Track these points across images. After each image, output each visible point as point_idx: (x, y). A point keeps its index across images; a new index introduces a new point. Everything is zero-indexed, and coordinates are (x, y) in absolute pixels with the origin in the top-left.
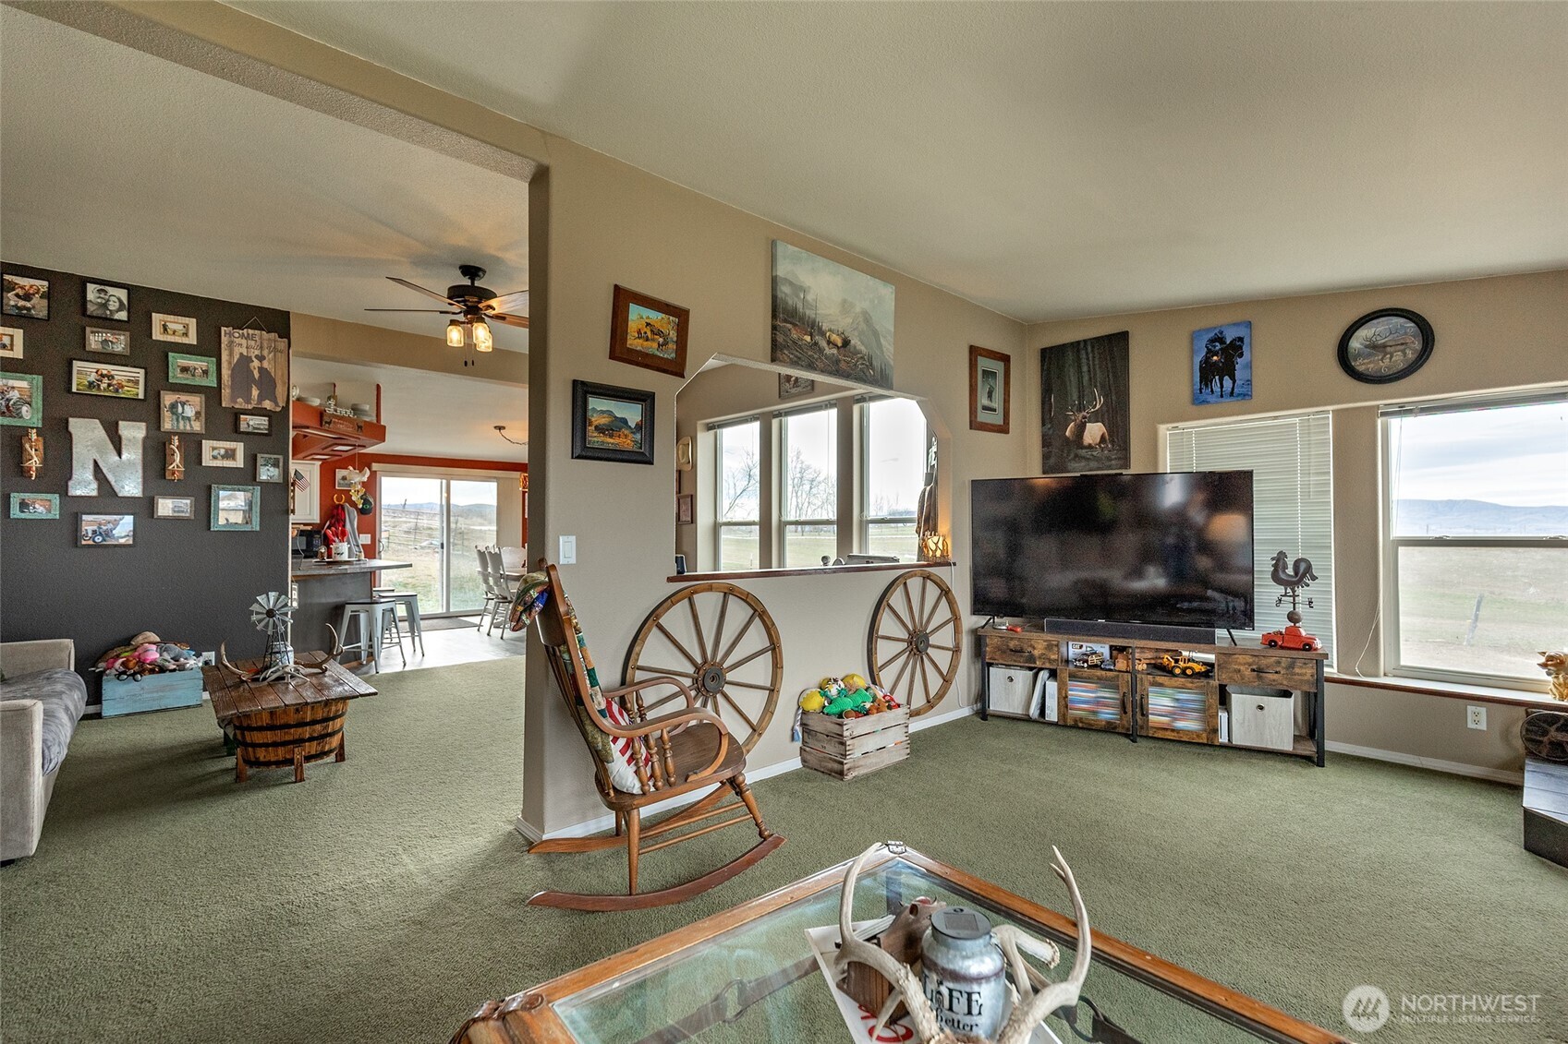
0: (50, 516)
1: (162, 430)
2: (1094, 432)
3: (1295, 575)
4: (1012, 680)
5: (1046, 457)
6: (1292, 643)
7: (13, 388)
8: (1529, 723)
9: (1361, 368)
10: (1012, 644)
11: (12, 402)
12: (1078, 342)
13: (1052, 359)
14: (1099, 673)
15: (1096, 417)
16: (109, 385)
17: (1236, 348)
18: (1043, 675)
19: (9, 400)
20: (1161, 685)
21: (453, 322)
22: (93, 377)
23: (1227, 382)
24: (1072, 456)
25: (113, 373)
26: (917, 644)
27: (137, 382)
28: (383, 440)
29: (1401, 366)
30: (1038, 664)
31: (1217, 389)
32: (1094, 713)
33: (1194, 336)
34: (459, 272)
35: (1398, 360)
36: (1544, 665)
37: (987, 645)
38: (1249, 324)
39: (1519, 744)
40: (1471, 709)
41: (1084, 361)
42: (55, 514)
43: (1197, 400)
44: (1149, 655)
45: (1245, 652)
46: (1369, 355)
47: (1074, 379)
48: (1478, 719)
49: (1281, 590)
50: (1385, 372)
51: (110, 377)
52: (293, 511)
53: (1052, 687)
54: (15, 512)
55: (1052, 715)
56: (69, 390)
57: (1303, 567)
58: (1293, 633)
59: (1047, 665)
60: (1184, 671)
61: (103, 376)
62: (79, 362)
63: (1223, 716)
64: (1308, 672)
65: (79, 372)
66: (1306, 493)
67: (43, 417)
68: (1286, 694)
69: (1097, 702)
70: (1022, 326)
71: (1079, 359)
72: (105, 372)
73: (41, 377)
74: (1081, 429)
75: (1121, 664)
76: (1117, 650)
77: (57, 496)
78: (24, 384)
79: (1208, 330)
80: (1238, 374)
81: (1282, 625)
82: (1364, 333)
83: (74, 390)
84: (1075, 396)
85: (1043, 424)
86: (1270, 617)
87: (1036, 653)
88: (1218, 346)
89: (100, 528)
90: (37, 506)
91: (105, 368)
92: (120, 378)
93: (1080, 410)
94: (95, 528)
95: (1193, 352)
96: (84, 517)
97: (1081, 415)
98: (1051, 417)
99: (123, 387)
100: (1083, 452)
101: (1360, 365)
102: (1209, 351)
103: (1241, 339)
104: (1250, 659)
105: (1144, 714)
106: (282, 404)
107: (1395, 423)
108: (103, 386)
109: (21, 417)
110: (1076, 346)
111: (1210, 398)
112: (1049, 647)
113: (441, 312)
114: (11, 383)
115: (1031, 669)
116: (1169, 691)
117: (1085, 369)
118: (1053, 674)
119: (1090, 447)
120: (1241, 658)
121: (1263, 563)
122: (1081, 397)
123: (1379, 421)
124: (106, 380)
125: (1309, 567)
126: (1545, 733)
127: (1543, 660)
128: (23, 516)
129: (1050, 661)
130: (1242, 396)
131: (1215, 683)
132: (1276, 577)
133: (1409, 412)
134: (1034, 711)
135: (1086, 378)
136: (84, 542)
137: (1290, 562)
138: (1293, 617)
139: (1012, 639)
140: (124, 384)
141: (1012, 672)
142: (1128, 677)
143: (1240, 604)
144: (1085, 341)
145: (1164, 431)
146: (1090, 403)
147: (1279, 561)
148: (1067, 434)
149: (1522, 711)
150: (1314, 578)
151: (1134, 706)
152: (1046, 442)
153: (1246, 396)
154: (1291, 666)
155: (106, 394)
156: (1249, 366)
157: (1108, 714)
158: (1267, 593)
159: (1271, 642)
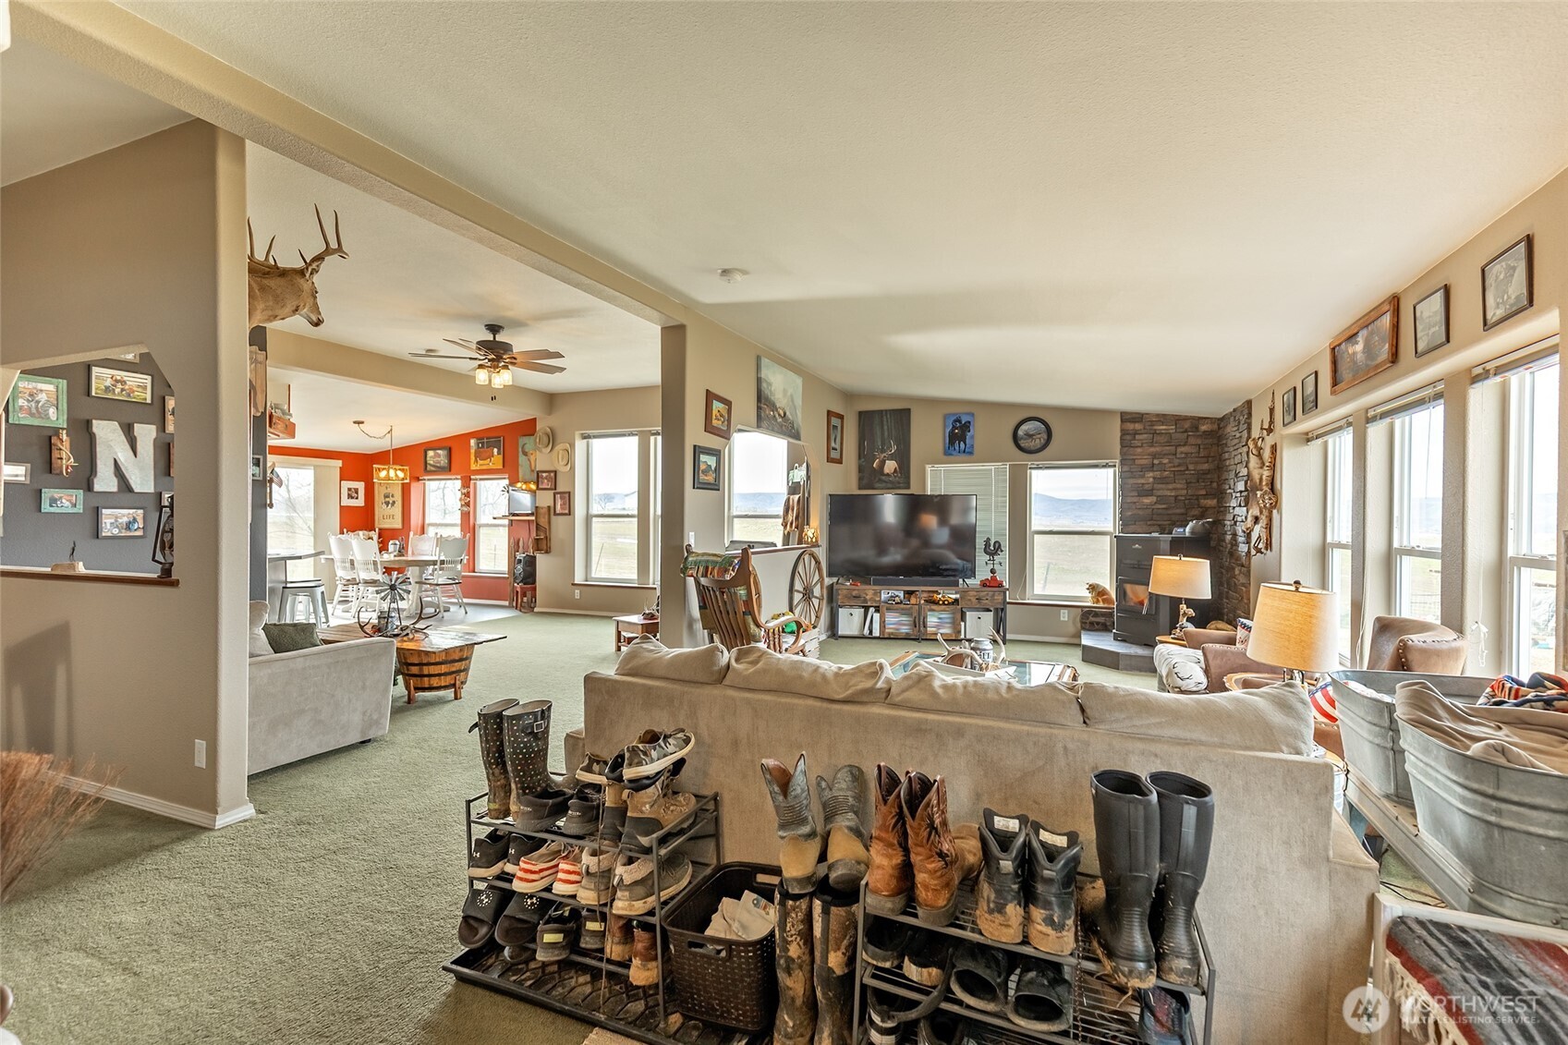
0: (75, 510)
1: (167, 432)
2: (890, 466)
3: (993, 550)
4: (852, 615)
5: (860, 479)
6: (992, 584)
7: (41, 391)
8: (1082, 615)
9: (1023, 445)
10: (854, 593)
11: (40, 404)
12: (882, 411)
13: (866, 418)
14: (902, 606)
15: (891, 458)
16: (122, 390)
17: (966, 427)
18: (872, 610)
19: (38, 402)
20: (933, 610)
21: (481, 366)
22: (109, 382)
23: (962, 445)
24: (877, 479)
25: (125, 378)
26: (807, 594)
27: (145, 388)
28: (294, 437)
29: (1039, 446)
30: (869, 604)
31: (957, 448)
32: (898, 629)
33: (946, 417)
34: (484, 328)
35: (1037, 443)
36: (1088, 589)
37: (839, 595)
38: (973, 415)
39: (1079, 625)
40: (1062, 611)
41: (885, 423)
42: (79, 509)
43: (946, 453)
44: (925, 595)
45: (973, 590)
46: (1025, 439)
47: (879, 433)
48: (1064, 615)
49: (988, 557)
50: (1033, 448)
51: (123, 383)
52: (271, 506)
53: (877, 616)
54: (46, 507)
55: (876, 633)
56: (88, 393)
57: (997, 545)
58: (994, 579)
59: (874, 604)
60: (944, 603)
61: (117, 381)
62: (97, 368)
63: (963, 624)
64: (999, 598)
65: (97, 377)
66: (996, 507)
67: (68, 419)
68: (989, 610)
69: (899, 623)
70: (849, 396)
71: (882, 422)
72: (119, 378)
73: (65, 381)
74: (883, 463)
75: (913, 600)
76: (909, 594)
77: (81, 491)
78: (51, 388)
79: (954, 414)
80: (967, 441)
81: (989, 576)
82: (1024, 427)
83: (93, 394)
84: (879, 443)
85: (860, 458)
86: (983, 573)
87: (868, 597)
88: (958, 424)
89: (116, 521)
90: (64, 501)
91: (119, 374)
92: (131, 383)
93: (882, 452)
94: (113, 521)
95: (945, 426)
96: (104, 511)
97: (882, 456)
98: (864, 455)
99: (133, 392)
100: (883, 478)
101: (1023, 444)
102: (953, 427)
103: (969, 422)
104: (975, 593)
105: (925, 627)
106: (262, 410)
107: (1034, 472)
108: (117, 391)
109: (49, 418)
110: (881, 412)
111: (954, 453)
112: (875, 594)
113: (470, 358)
114: (41, 386)
115: (863, 607)
116: (936, 614)
117: (886, 427)
118: (877, 610)
119: (888, 475)
120: (971, 593)
121: (980, 543)
122: (883, 444)
123: (1029, 471)
124: (119, 385)
125: (1000, 545)
126: (1088, 618)
127: (1087, 586)
128: (52, 510)
129: (875, 601)
130: (968, 453)
131: (959, 607)
132: (986, 552)
133: (1041, 468)
134: (866, 632)
135: (886, 434)
136: (104, 534)
137: (992, 543)
138: (993, 571)
139: (854, 590)
140: (135, 389)
141: (852, 611)
142: (917, 607)
143: (969, 565)
144: (886, 411)
145: (929, 468)
146: (888, 448)
147: (987, 542)
148: (874, 465)
149: (1080, 610)
150: (1002, 551)
151: (919, 623)
152: (861, 469)
153: (971, 453)
154: (993, 595)
155: (121, 398)
156: (972, 437)
157: (905, 630)
158: (981, 558)
159: (984, 584)
